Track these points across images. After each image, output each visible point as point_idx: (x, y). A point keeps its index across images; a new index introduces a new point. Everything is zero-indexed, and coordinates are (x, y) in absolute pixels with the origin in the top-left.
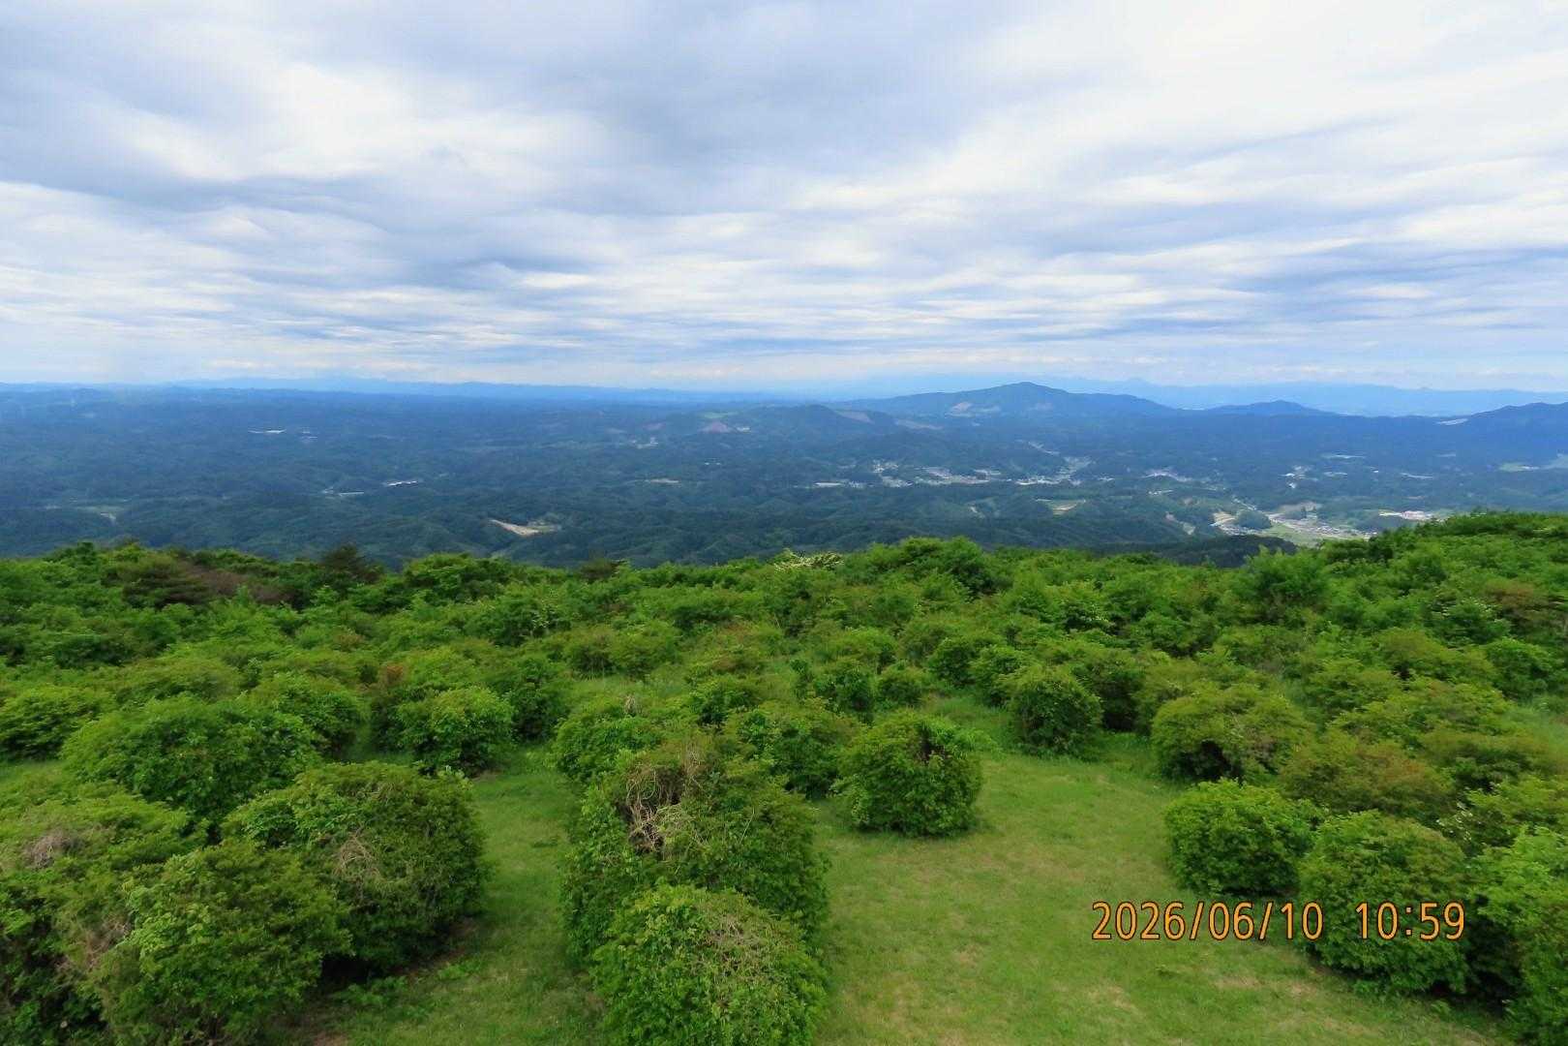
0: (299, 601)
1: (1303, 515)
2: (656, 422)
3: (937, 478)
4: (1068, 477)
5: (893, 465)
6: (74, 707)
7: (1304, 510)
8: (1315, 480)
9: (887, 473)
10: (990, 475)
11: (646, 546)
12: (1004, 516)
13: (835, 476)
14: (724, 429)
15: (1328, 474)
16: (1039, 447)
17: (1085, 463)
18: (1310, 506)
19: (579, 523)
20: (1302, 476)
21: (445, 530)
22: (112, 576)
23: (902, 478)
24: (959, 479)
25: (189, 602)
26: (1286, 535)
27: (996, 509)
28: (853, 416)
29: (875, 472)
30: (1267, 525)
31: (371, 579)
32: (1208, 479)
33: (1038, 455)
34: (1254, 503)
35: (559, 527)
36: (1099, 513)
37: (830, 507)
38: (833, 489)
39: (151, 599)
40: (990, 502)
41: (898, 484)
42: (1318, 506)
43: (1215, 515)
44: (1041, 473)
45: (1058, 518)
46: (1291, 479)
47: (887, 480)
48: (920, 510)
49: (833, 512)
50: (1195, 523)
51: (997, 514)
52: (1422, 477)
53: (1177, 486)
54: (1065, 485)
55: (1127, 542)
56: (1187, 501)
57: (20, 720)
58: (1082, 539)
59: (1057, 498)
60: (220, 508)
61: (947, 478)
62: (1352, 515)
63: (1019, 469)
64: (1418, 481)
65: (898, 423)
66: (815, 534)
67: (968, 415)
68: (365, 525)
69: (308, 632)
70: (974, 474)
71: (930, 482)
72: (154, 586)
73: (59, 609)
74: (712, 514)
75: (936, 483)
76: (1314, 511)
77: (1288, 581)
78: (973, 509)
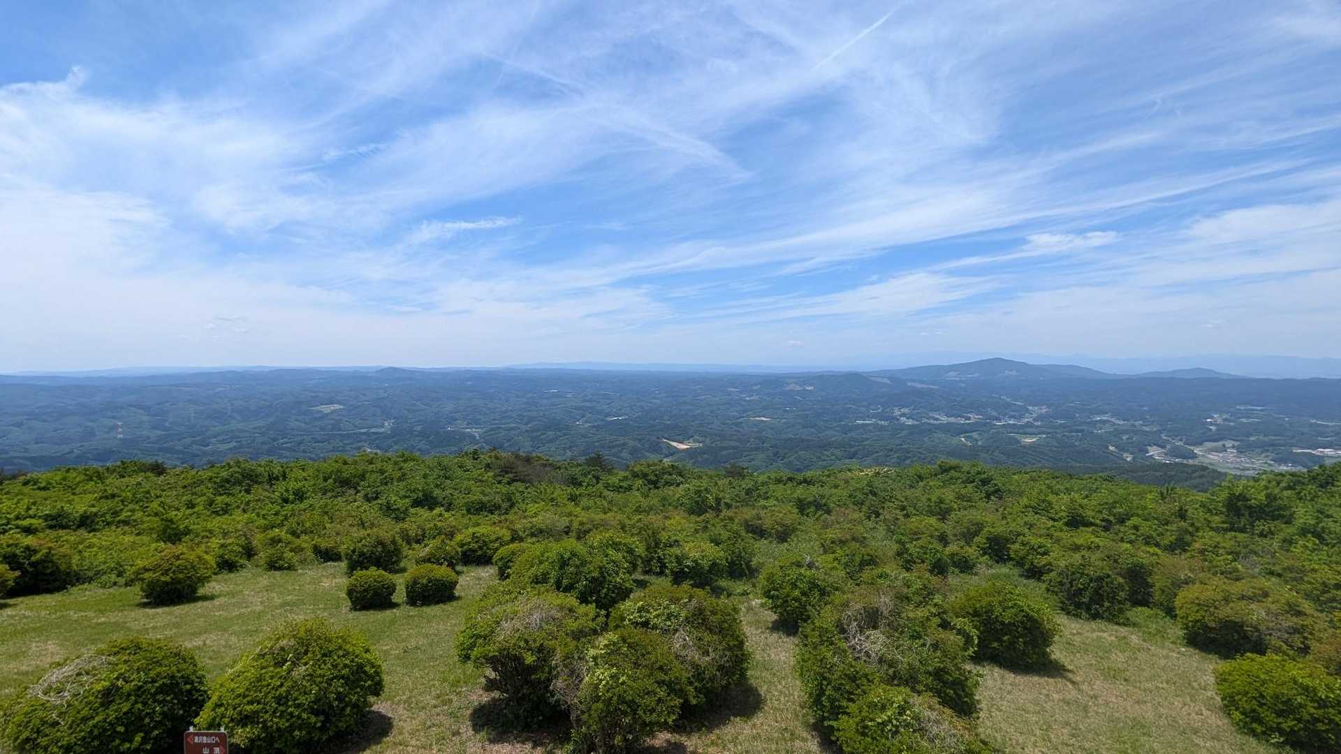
0: (574, 482)
1: (1224, 449)
2: (756, 384)
3: (937, 419)
4: (1031, 420)
5: (906, 410)
6: (493, 537)
7: (1224, 445)
8: (1232, 424)
9: (903, 415)
10: (974, 417)
11: (751, 457)
12: (985, 445)
13: (868, 417)
14: (798, 388)
15: (1244, 420)
16: (1008, 400)
17: (1044, 410)
18: (1229, 444)
19: (712, 443)
20: (1219, 421)
21: (639, 445)
22: (488, 466)
23: (913, 419)
24: (952, 420)
25: (523, 481)
26: (1210, 464)
27: (980, 439)
28: (879, 380)
29: (894, 414)
30: (1194, 456)
31: (610, 472)
32: (1141, 422)
33: (1008, 405)
34: (1181, 440)
35: (701, 445)
36: (1055, 444)
37: (864, 436)
38: (869, 425)
39: (505, 480)
40: (975, 435)
41: (910, 422)
42: (1236, 444)
43: (1149, 448)
44: (1011, 417)
45: (1025, 447)
46: (1211, 424)
47: (903, 419)
48: (926, 439)
49: (867, 439)
50: (1132, 453)
51: (980, 443)
52: (1330, 424)
53: (1116, 427)
54: (1029, 425)
55: (1078, 465)
56: (1125, 437)
57: (469, 543)
58: (1044, 461)
59: (1026, 433)
60: (527, 431)
61: (944, 419)
62: (1267, 451)
63: (995, 414)
64: (1327, 426)
65: (909, 384)
66: (856, 453)
67: (958, 379)
68: (598, 441)
69: (584, 502)
70: (962, 417)
71: (932, 421)
72: (507, 472)
73: (465, 482)
74: (790, 439)
75: (935, 422)
76: (1233, 447)
77: (1253, 501)
78: (963, 439)
